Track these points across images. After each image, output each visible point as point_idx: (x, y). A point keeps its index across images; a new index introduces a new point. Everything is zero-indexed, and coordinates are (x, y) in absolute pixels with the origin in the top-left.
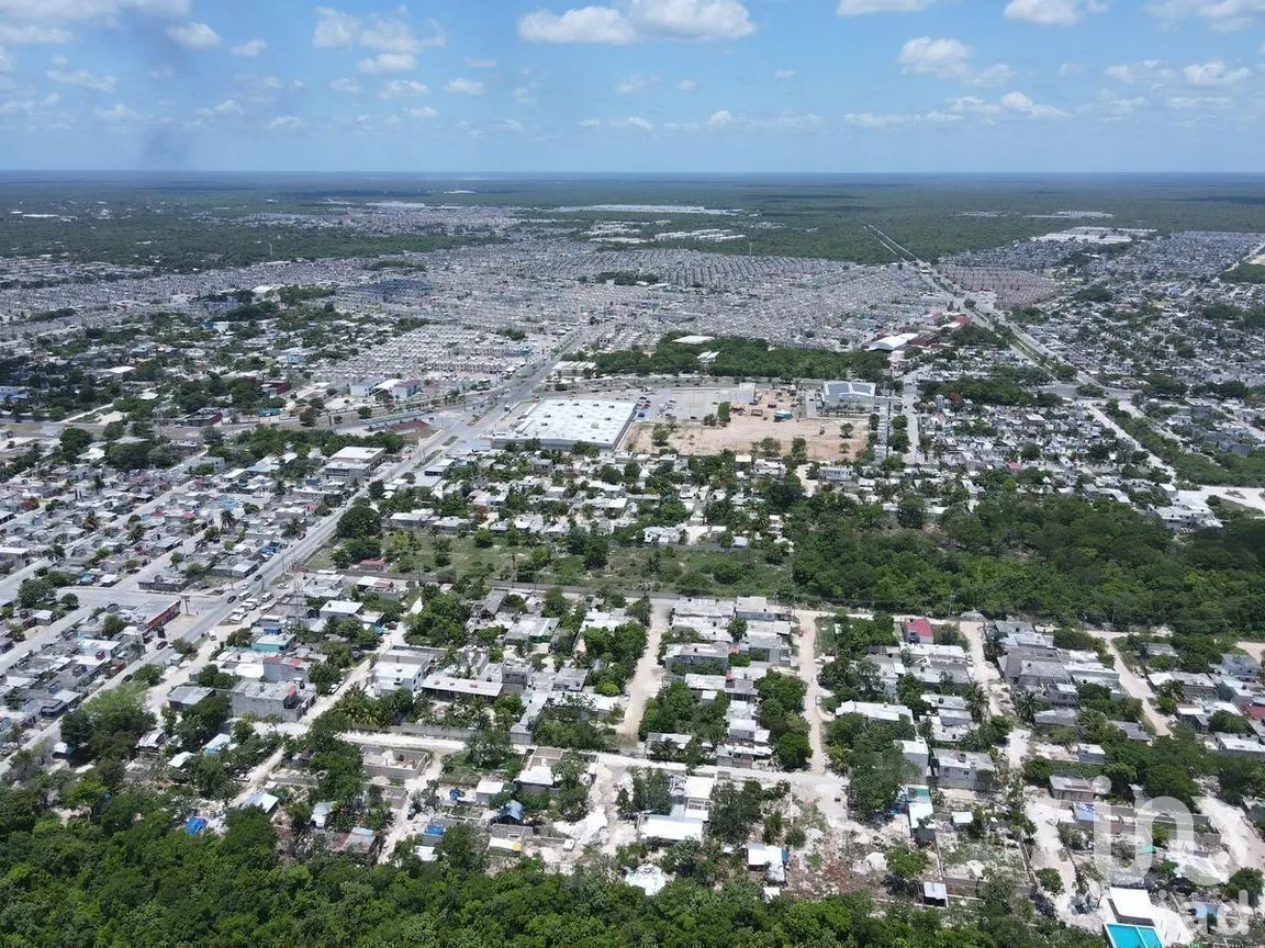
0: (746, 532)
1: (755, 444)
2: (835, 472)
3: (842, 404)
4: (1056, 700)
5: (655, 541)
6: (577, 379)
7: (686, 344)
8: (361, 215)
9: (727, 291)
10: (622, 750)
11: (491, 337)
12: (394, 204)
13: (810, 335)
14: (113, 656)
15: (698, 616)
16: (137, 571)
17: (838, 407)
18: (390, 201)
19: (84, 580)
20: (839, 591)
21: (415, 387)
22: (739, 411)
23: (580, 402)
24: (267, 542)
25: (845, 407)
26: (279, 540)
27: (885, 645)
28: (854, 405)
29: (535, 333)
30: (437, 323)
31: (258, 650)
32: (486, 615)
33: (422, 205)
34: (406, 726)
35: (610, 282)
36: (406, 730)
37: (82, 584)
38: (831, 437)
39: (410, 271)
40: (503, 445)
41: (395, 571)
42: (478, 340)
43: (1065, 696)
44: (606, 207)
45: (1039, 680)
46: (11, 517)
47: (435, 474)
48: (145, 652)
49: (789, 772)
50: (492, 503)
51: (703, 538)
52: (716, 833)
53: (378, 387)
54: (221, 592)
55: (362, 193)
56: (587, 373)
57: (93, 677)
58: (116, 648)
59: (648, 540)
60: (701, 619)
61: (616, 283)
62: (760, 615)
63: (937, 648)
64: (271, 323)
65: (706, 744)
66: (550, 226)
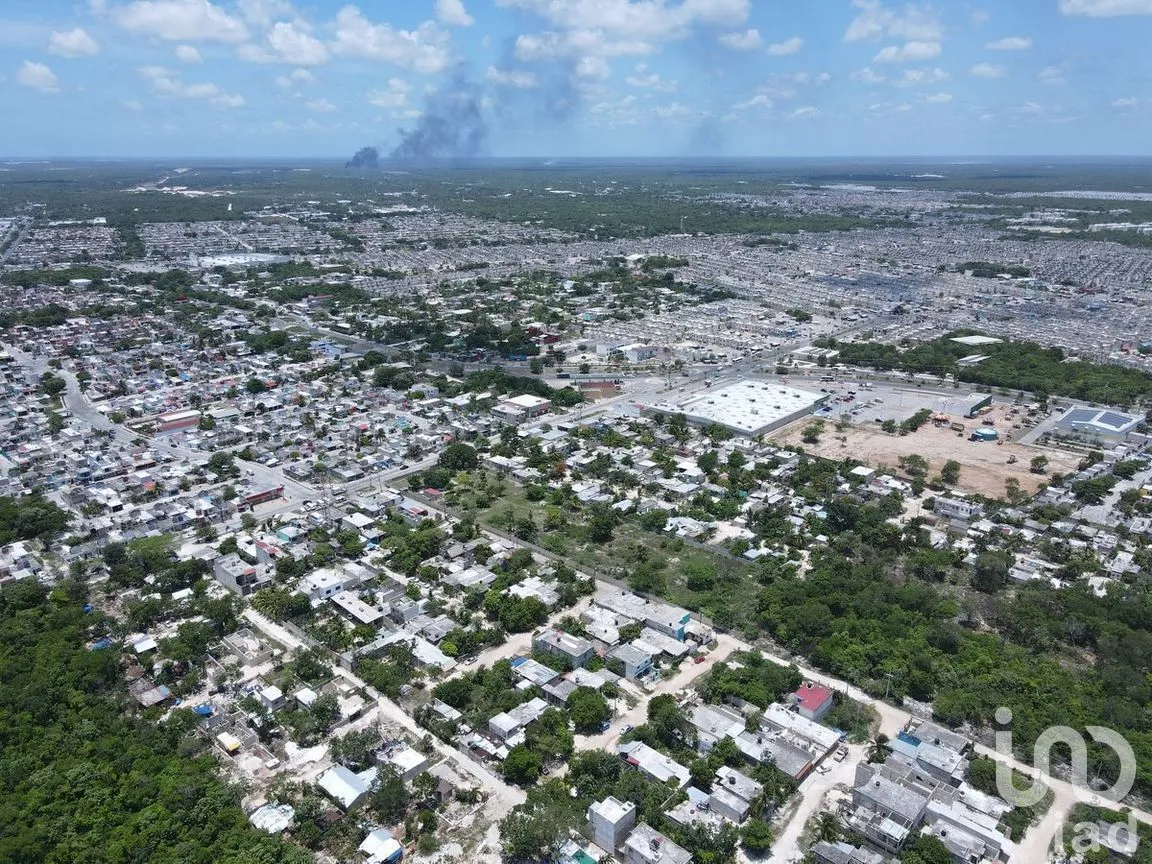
0: (777, 545)
1: (901, 459)
2: (953, 507)
3: (1074, 434)
4: (874, 838)
5: (673, 531)
6: (811, 366)
7: (961, 344)
8: (805, 196)
9: (1102, 292)
11: (780, 316)
12: (849, 187)
13: (1147, 351)
14: (206, 515)
15: (612, 611)
16: (297, 460)
17: (1067, 437)
18: (845, 183)
19: (261, 459)
20: (782, 630)
21: (651, 352)
22: (939, 422)
24: (386, 458)
25: (1077, 438)
26: (398, 459)
27: (747, 700)
28: (1089, 437)
29: (826, 316)
30: (743, 298)
31: (278, 537)
32: (447, 558)
33: (873, 188)
34: (290, 625)
35: (969, 273)
36: (291, 628)
37: (259, 462)
38: (1021, 469)
39: (781, 249)
40: (652, 415)
41: (443, 504)
42: (761, 317)
43: (885, 837)
45: (876, 806)
46: (280, 407)
47: (566, 430)
48: (231, 518)
49: (508, 784)
50: (577, 464)
51: (728, 540)
52: (375, 806)
53: (621, 349)
54: (322, 488)
55: (817, 177)
56: (822, 361)
57: (184, 526)
58: (211, 510)
59: (668, 528)
60: (612, 614)
61: (975, 275)
62: (666, 628)
63: (810, 725)
64: (608, 286)
65: (465, 728)
66: (980, 211)
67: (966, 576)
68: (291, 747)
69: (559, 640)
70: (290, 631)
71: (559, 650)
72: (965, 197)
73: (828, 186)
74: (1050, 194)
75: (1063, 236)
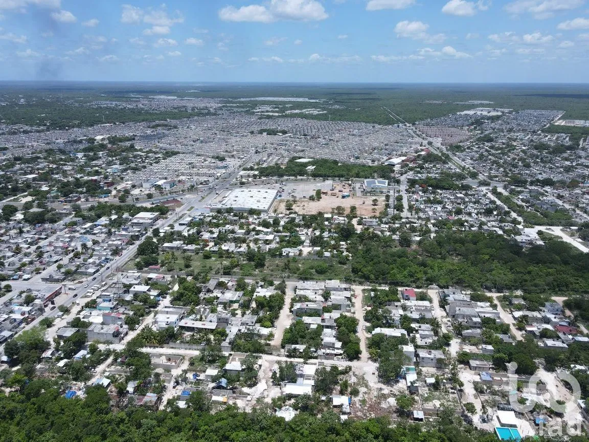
1: (333, 209)
2: (370, 222)
3: (373, 190)
4: (472, 325)
5: (287, 255)
6: (250, 179)
7: (300, 162)
8: (147, 102)
9: (319, 138)
10: (274, 353)
11: (209, 160)
12: (162, 97)
13: (357, 158)
14: (29, 314)
15: (308, 289)
16: (40, 273)
17: (371, 191)
18: (161, 95)
19: (14, 277)
20: (372, 276)
21: (174, 183)
22: (325, 193)
23: (251, 190)
24: (103, 258)
26: (109, 257)
27: (394, 301)
28: (378, 190)
29: (230, 158)
30: (183, 153)
31: (100, 310)
32: (209, 291)
33: (176, 97)
34: (171, 344)
35: (265, 134)
36: (171, 346)
37: (13, 279)
38: (368, 205)
39: (170, 129)
40: (216, 211)
41: (165, 271)
42: (203, 161)
43: (475, 323)
44: (262, 99)
45: (464, 316)
47: (184, 224)
48: (45, 312)
49: (351, 361)
50: (211, 238)
52: (318, 391)
53: (156, 184)
54: (82, 282)
56: (255, 176)
57: (19, 324)
58: (31, 310)
59: (284, 254)
60: (309, 291)
61: (267, 134)
63: (418, 302)
64: (104, 153)
65: (313, 349)
66: (236, 107)
67: (397, 243)
68: (246, 390)
69: (307, 305)
70: (172, 348)
71: (310, 309)
72: (222, 101)
73: (152, 97)
74: (255, 99)
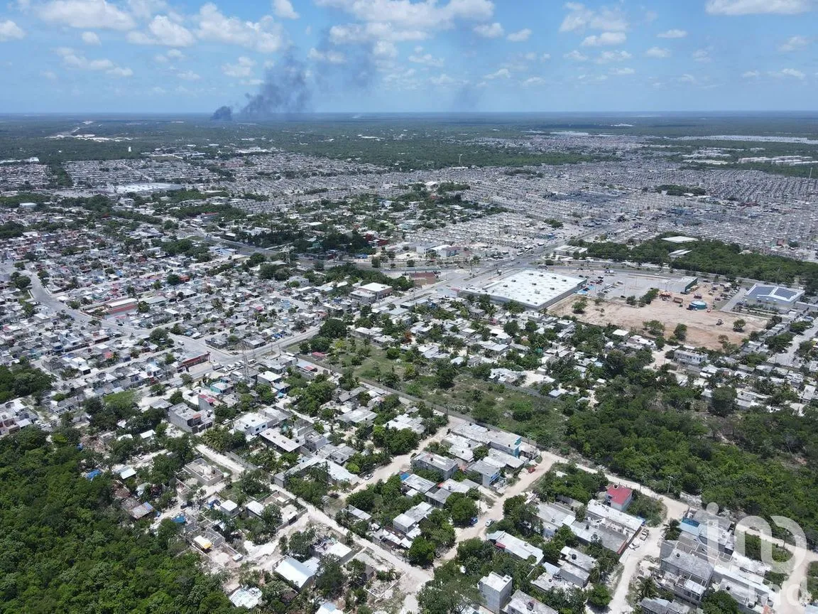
0: (570, 386)
1: (646, 324)
2: (688, 356)
3: (759, 304)
4: (682, 594)
5: (496, 378)
6: (568, 259)
7: (670, 242)
8: (541, 140)
9: (757, 205)
10: (325, 509)
11: (540, 224)
12: (572, 133)
13: (795, 245)
14: (155, 375)
15: (465, 437)
16: (214, 334)
17: (754, 306)
18: (567, 131)
19: (187, 333)
21: (456, 251)
22: (664, 297)
24: (280, 331)
25: (761, 307)
26: (288, 331)
27: (574, 498)
28: (769, 306)
29: (573, 224)
30: (513, 212)
31: (212, 390)
32: (339, 402)
33: (587, 134)
35: (664, 192)
36: (233, 457)
37: (186, 335)
38: (726, 329)
39: (532, 177)
40: (466, 296)
41: (327, 363)
42: (528, 225)
43: (689, 593)
44: (722, 137)
45: (678, 571)
46: (195, 295)
47: (406, 307)
48: (173, 377)
49: (412, 566)
50: (419, 332)
51: (535, 384)
53: (433, 249)
54: (237, 354)
55: (548, 126)
56: (576, 255)
57: (139, 384)
58: (158, 372)
59: (492, 377)
60: (465, 439)
61: (668, 194)
62: (506, 448)
63: (620, 515)
64: (417, 204)
65: (375, 526)
66: (662, 150)
69: (432, 460)
71: (433, 467)
72: (650, 140)
73: (555, 133)
74: (708, 138)
75: (722, 167)
